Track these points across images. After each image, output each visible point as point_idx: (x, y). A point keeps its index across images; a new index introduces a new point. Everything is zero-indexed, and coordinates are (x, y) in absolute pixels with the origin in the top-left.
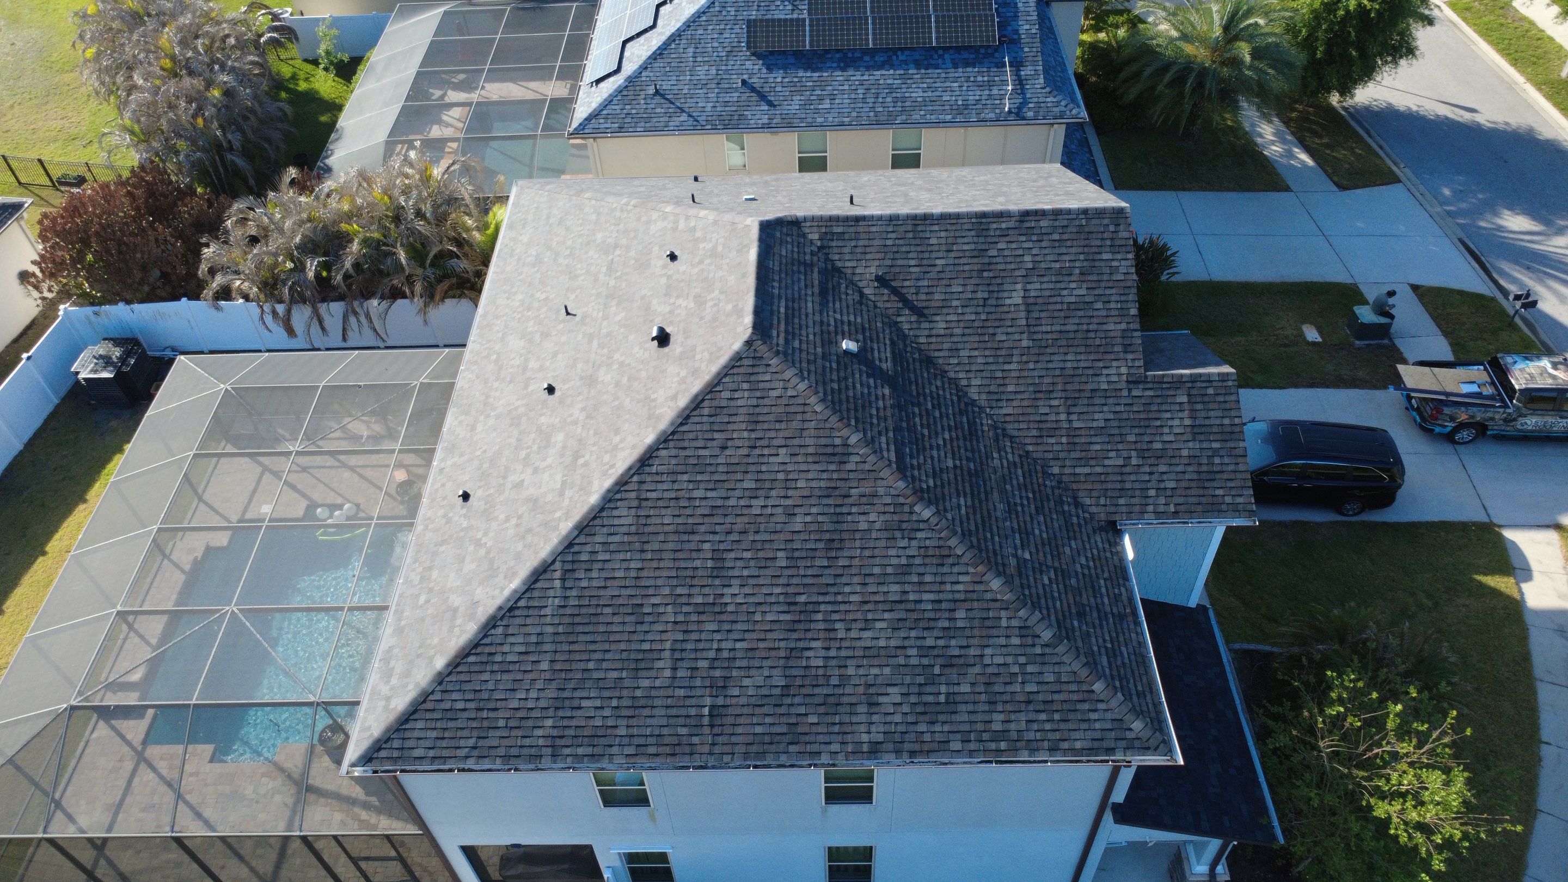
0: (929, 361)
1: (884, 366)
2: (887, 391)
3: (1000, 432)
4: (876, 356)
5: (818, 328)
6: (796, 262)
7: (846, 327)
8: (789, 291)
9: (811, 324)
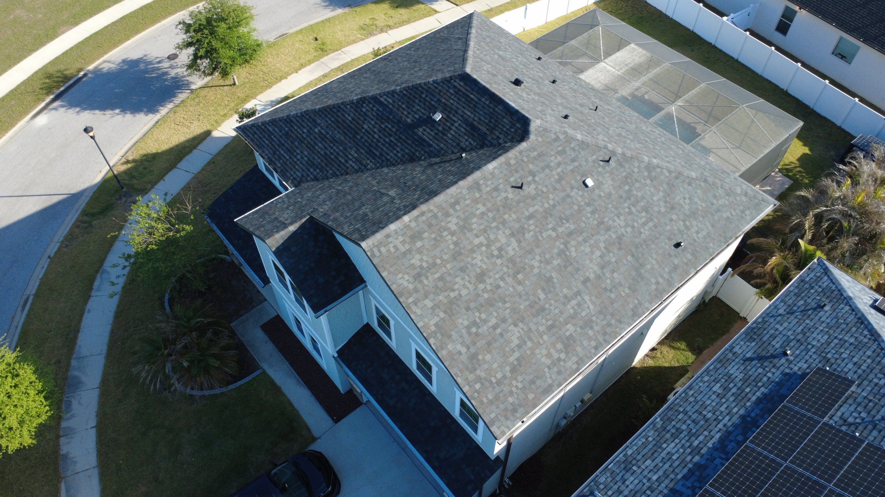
0: (412, 159)
1: (421, 130)
2: (409, 120)
3: (362, 169)
4: (428, 130)
5: (455, 108)
6: (497, 123)
7: (448, 124)
8: (481, 107)
9: (458, 106)
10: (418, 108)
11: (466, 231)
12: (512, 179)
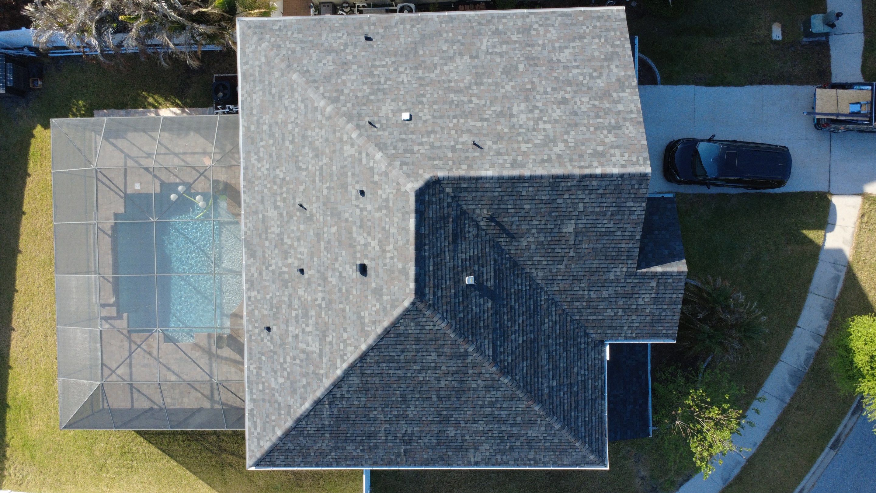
0: (515, 265)
1: (489, 284)
2: (490, 305)
3: (551, 301)
4: (485, 277)
5: (452, 273)
6: (438, 219)
7: (468, 263)
8: (435, 249)
9: (448, 272)
10: (474, 308)
11: (551, 138)
12: (477, 154)
